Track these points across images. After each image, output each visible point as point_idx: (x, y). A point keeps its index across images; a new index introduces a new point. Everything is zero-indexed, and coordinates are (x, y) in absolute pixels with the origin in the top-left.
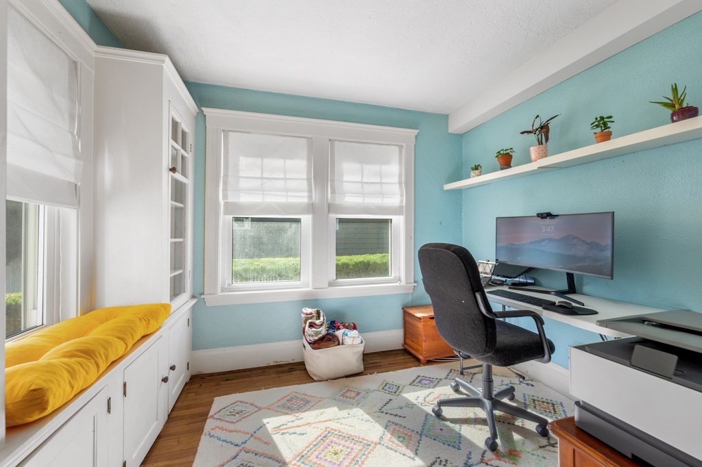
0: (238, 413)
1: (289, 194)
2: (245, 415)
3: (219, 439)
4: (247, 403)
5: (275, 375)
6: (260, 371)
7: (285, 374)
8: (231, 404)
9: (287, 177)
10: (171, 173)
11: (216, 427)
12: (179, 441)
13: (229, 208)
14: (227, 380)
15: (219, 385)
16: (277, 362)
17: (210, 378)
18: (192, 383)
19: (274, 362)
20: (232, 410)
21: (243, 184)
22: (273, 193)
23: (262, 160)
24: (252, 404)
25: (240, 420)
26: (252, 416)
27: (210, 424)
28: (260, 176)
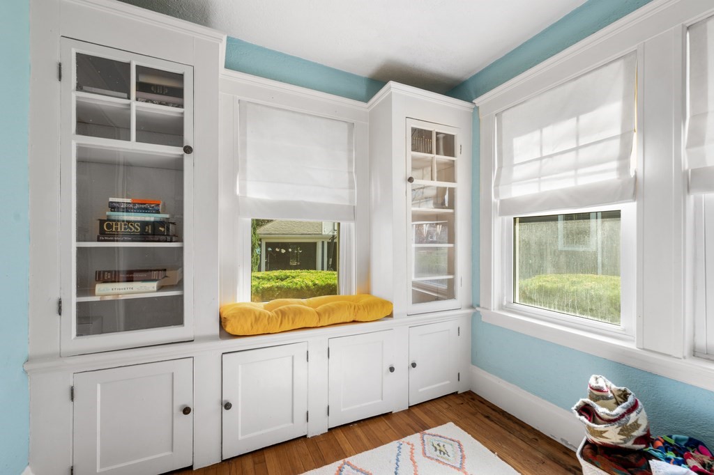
0: (440, 451)
1: (581, 171)
2: (442, 460)
3: (398, 455)
4: (461, 451)
5: (540, 456)
6: (531, 436)
7: (557, 466)
8: (450, 440)
9: (580, 145)
10: (409, 184)
11: (413, 445)
12: (386, 430)
13: (506, 207)
14: (487, 417)
15: (474, 414)
16: (566, 442)
17: (478, 403)
18: (462, 396)
19: (562, 440)
20: (441, 445)
21: (518, 173)
22: (554, 176)
23: (541, 131)
24: (463, 457)
25: (432, 459)
26: (445, 466)
27: (415, 438)
28: (539, 156)
